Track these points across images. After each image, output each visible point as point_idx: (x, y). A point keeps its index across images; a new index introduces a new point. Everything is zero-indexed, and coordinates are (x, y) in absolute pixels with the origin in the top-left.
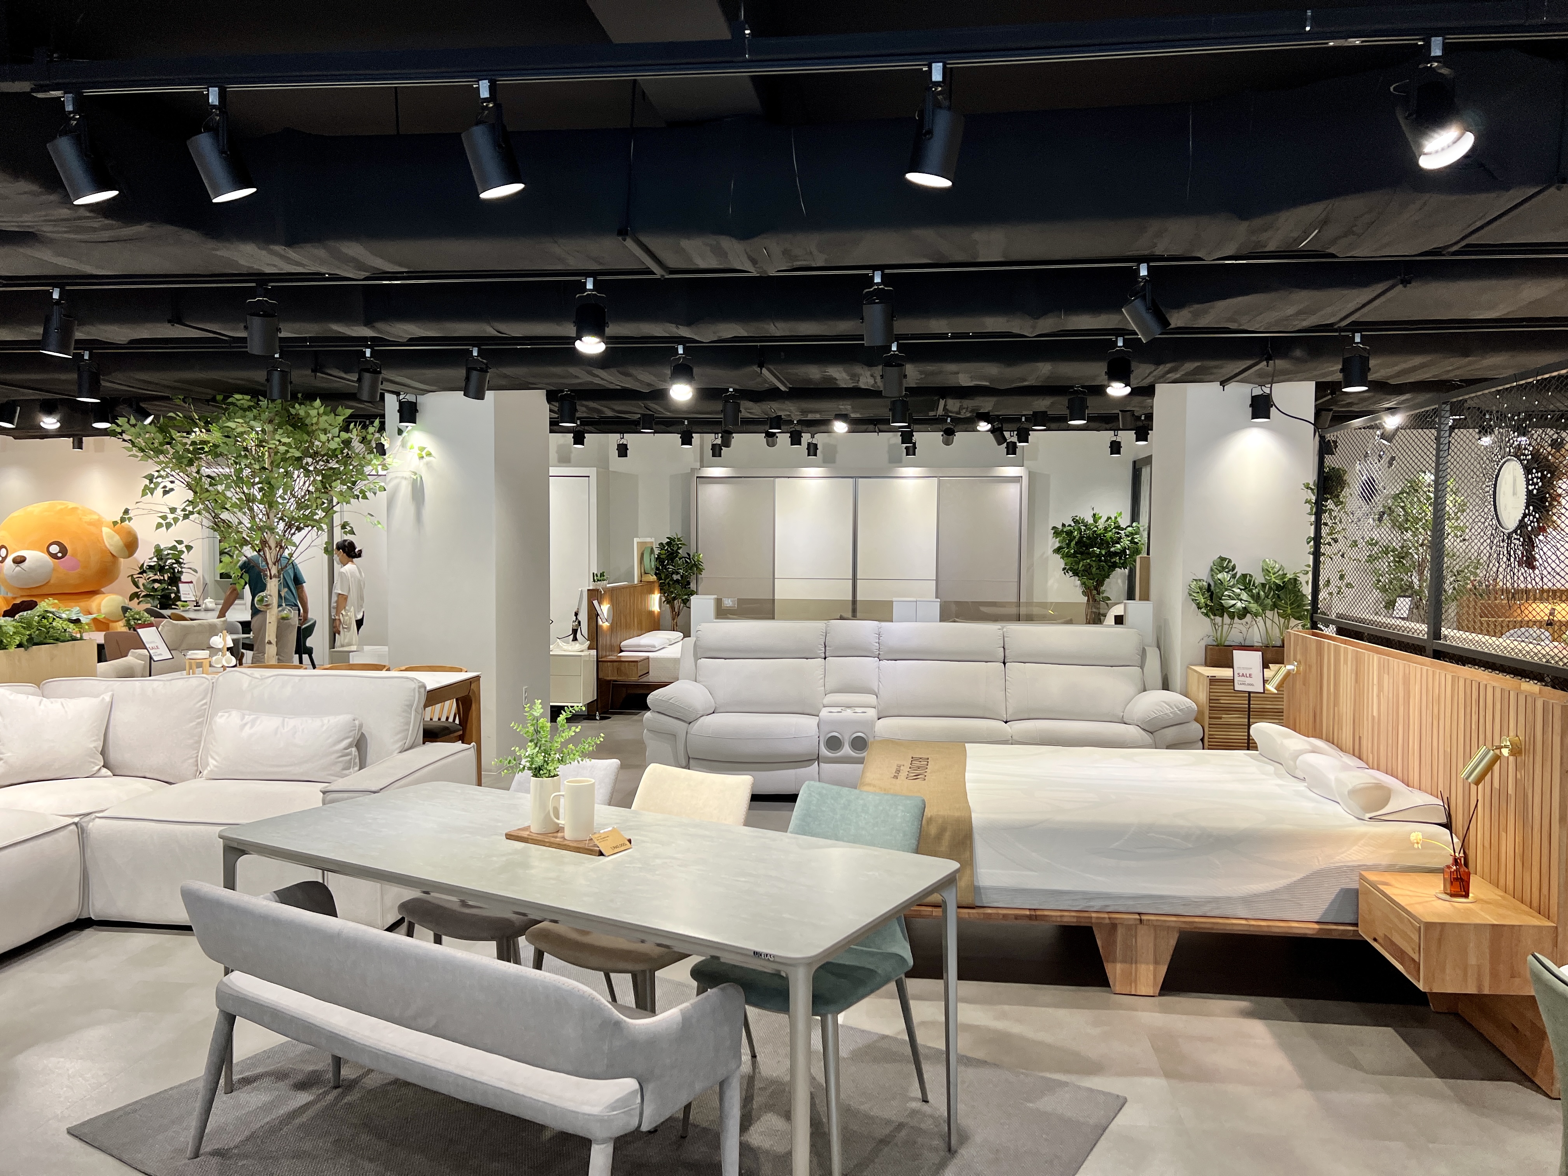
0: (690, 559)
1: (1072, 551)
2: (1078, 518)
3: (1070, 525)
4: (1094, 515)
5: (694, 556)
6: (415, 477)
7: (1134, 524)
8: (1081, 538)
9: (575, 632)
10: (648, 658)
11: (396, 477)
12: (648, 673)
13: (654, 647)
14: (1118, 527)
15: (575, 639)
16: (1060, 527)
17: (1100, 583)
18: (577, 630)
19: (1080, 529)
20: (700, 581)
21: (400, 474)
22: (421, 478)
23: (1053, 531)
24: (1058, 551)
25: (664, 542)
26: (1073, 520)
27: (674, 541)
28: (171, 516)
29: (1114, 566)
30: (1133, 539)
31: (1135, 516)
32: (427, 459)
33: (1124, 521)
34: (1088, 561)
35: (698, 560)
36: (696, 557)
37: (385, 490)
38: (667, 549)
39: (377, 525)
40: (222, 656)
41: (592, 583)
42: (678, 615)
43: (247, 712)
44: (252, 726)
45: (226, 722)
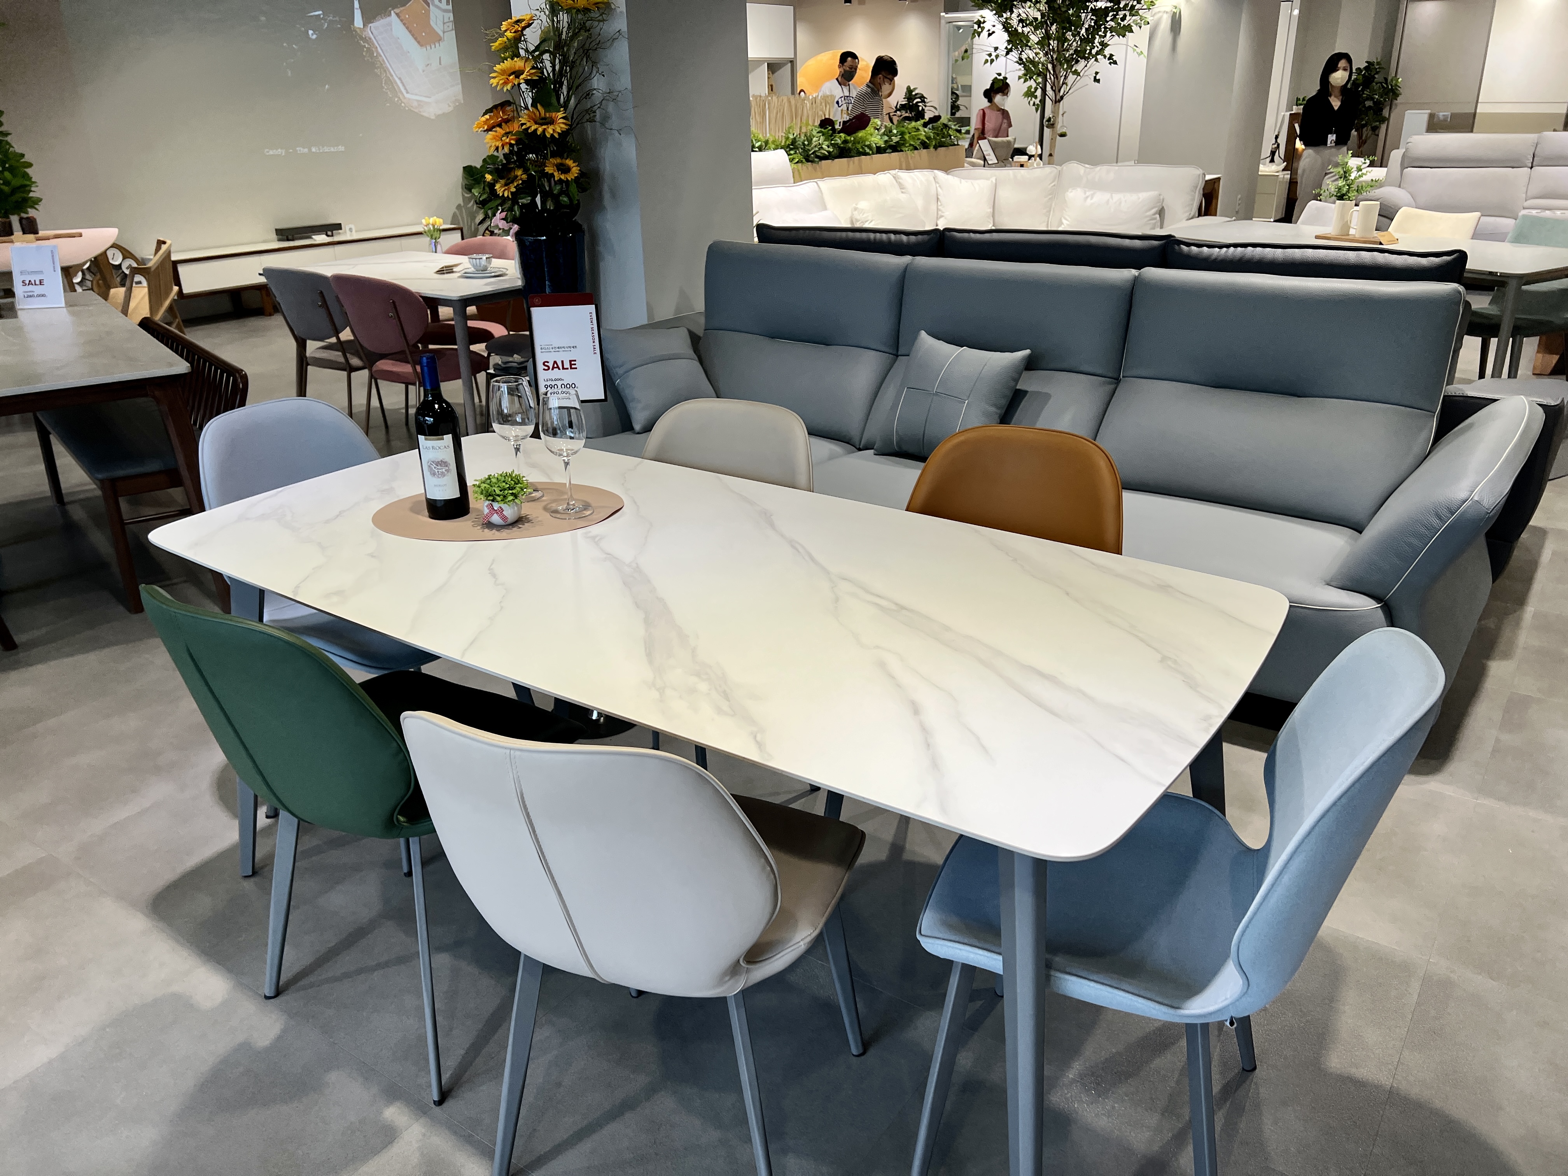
0: (1386, 83)
5: (1392, 80)
6: (1175, 11)
9: (1273, 154)
11: (1159, 12)
15: (1272, 161)
18: (1275, 152)
20: (1393, 107)
21: (1162, 9)
22: (1180, 13)
25: (1362, 67)
27: (1373, 65)
28: (994, 54)
35: (1396, 85)
36: (1394, 82)
37: (1148, 23)
38: (1365, 73)
39: (1139, 55)
40: (1035, 160)
41: (1294, 107)
42: (1365, 142)
43: (1087, 190)
44: (1092, 198)
45: (1075, 195)
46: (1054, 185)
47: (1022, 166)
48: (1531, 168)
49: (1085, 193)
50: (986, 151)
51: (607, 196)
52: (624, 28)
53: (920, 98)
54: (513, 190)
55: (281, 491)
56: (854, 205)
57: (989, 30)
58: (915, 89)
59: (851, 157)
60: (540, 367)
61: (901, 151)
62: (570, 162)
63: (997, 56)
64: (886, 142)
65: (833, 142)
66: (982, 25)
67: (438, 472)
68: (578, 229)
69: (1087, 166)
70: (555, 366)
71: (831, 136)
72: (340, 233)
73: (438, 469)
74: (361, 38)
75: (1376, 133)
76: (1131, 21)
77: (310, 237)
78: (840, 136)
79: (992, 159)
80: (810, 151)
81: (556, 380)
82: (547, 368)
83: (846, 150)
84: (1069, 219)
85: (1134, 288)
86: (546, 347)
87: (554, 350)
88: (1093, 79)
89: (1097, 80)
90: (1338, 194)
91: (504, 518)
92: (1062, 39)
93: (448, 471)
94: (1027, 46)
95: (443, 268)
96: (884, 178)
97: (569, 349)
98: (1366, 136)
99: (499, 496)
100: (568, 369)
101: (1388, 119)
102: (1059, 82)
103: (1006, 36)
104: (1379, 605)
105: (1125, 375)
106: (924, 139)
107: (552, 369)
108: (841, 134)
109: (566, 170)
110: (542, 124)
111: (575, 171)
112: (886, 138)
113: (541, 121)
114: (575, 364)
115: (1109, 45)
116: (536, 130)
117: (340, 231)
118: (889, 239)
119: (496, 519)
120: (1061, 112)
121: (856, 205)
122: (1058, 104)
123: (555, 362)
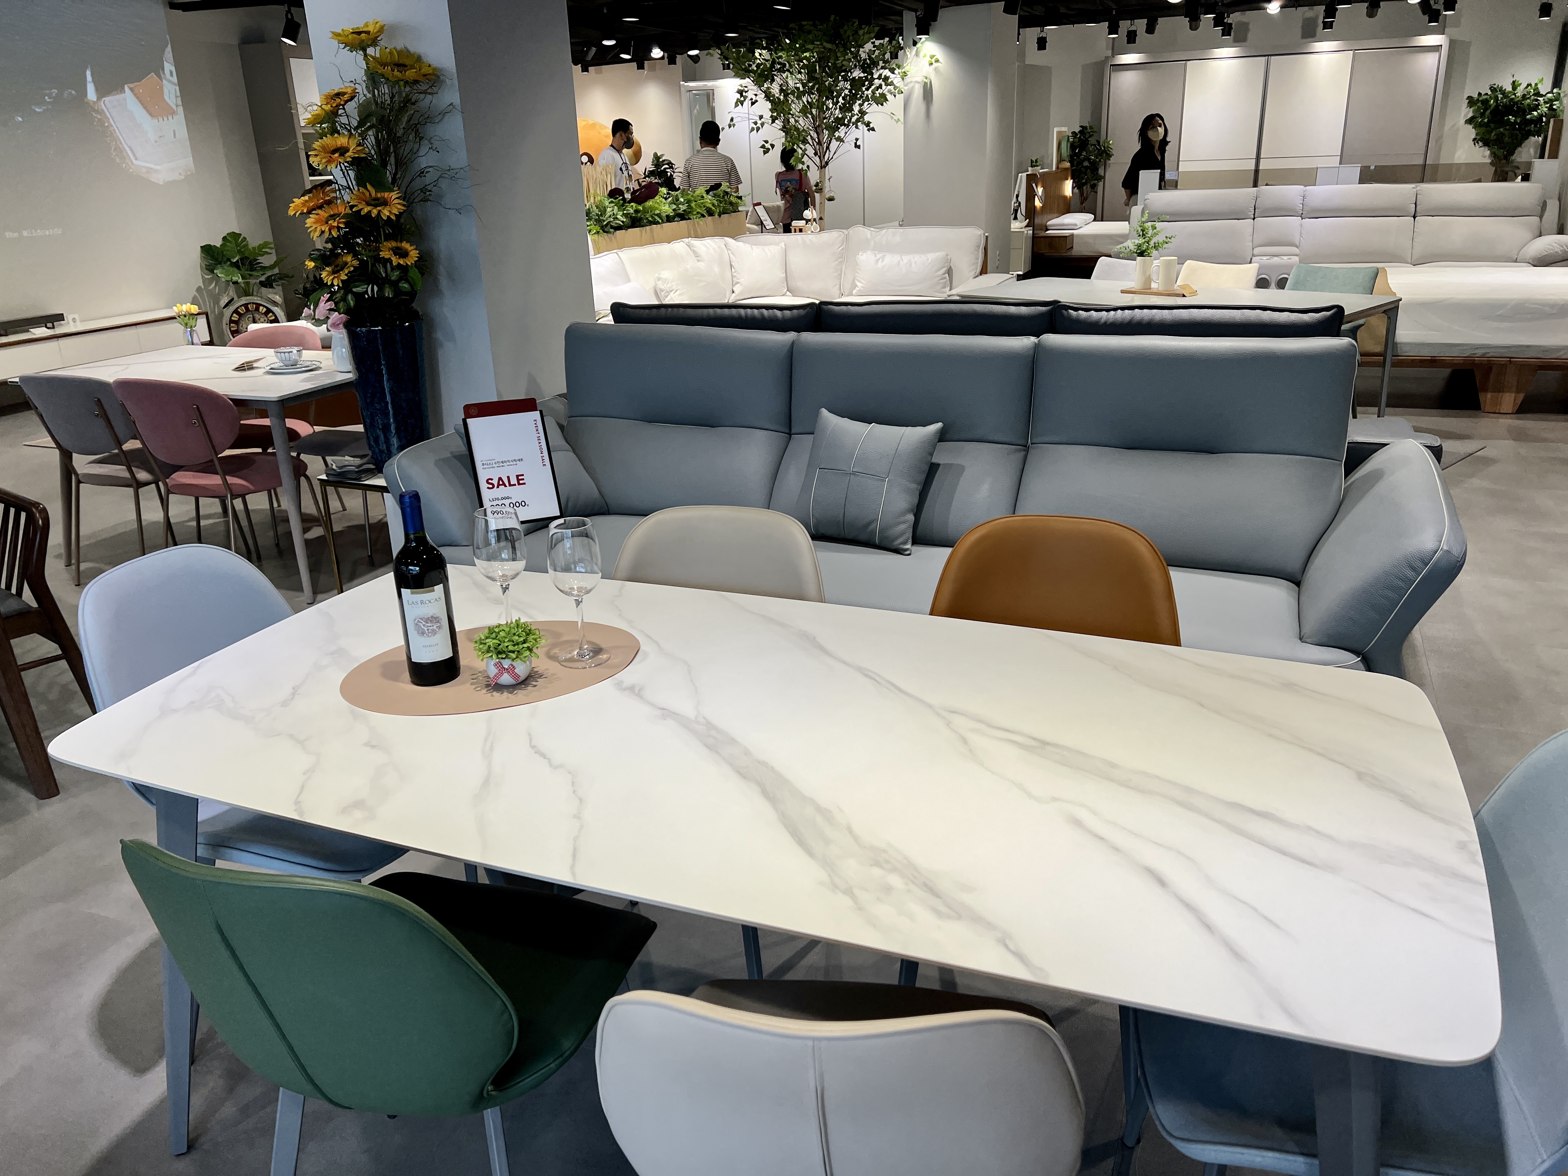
0: (1099, 145)
1: (1486, 120)
2: (1495, 86)
3: (1486, 94)
4: (1514, 82)
5: (1104, 142)
6: (926, 81)
7: (1555, 90)
8: (1497, 106)
9: (1016, 211)
10: (1072, 235)
11: (911, 82)
12: (1072, 247)
13: (1076, 225)
14: (1538, 94)
15: (1016, 218)
16: (1476, 96)
17: (1512, 152)
18: (1017, 210)
19: (1496, 98)
20: (1107, 167)
21: (914, 80)
22: (931, 82)
23: (1468, 101)
24: (1470, 121)
25: (1078, 131)
26: (1490, 88)
27: (1086, 129)
28: (759, 122)
29: (1529, 134)
30: (1552, 105)
31: (1557, 82)
32: (935, 65)
33: (1545, 88)
34: (1501, 130)
35: (1108, 147)
36: (1106, 144)
37: (902, 93)
38: (1080, 136)
39: (897, 122)
40: (812, 224)
41: (1030, 169)
42: (1086, 199)
43: (876, 252)
44: (883, 261)
45: (866, 258)
46: (843, 249)
47: (801, 230)
48: (1254, 219)
49: (876, 256)
50: (763, 216)
51: (444, 282)
52: (456, 100)
53: (667, 164)
54: (344, 277)
55: (198, 667)
56: (657, 275)
57: (752, 99)
58: (662, 155)
59: (643, 226)
60: (483, 485)
61: (690, 219)
62: (406, 245)
63: (763, 124)
64: (674, 210)
65: (625, 212)
66: (744, 94)
67: (428, 630)
68: (415, 316)
69: (872, 229)
70: (501, 483)
71: (623, 205)
72: (61, 325)
73: (428, 626)
74: (94, 110)
75: (1095, 189)
76: (886, 90)
77: (28, 331)
78: (632, 206)
79: (769, 224)
80: (604, 221)
81: (503, 499)
82: (491, 486)
83: (637, 220)
84: (863, 282)
85: (1036, 355)
86: (489, 462)
87: (497, 465)
88: (853, 145)
89: (857, 146)
90: (1138, 251)
91: (515, 676)
92: (821, 107)
93: (439, 627)
94: (790, 114)
95: (244, 364)
96: (679, 246)
97: (515, 463)
98: (1087, 194)
99: (513, 652)
100: (515, 485)
101: (1104, 177)
102: (823, 149)
103: (769, 105)
104: (1359, 659)
105: (1033, 442)
106: (710, 206)
107: (498, 487)
108: (632, 204)
109: (404, 254)
110: (376, 206)
111: (414, 254)
112: (674, 207)
113: (373, 202)
114: (523, 479)
115: (867, 113)
116: (370, 212)
117: (62, 322)
118: (762, 315)
119: (506, 679)
120: (827, 177)
121: (659, 274)
122: (823, 169)
123: (500, 479)
